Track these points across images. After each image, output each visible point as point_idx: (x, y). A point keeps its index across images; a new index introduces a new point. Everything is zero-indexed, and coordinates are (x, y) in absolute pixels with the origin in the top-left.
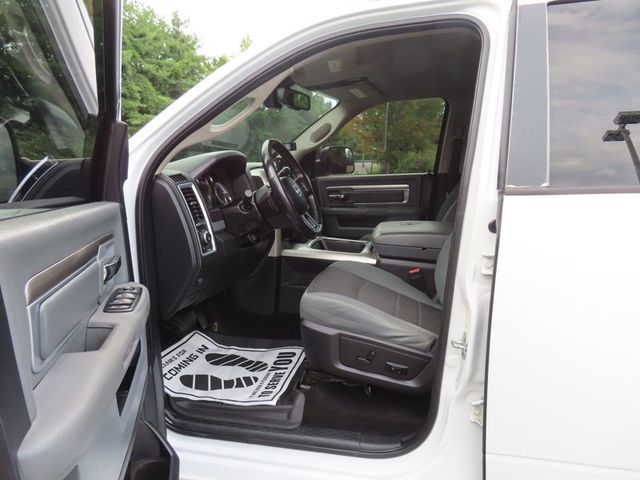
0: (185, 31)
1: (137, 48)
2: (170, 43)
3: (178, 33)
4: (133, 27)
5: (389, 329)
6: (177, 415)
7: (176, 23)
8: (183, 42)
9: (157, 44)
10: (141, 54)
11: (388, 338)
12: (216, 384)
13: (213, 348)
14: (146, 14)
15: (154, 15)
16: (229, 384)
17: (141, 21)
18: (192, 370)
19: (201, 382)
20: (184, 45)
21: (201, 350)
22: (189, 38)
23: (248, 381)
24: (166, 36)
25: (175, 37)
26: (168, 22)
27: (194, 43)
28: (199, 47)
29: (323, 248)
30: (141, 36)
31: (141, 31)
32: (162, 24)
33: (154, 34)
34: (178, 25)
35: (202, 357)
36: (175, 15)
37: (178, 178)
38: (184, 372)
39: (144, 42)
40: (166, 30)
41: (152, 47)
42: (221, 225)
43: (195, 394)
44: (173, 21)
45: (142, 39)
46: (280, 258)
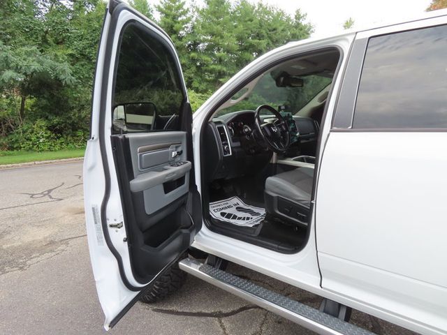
0: (303, 22)
1: (270, 38)
2: (293, 32)
3: (298, 24)
4: (270, 25)
5: (298, 196)
6: (212, 224)
7: (298, 17)
8: (301, 30)
9: (284, 34)
10: (273, 41)
11: (298, 201)
12: (235, 217)
13: (242, 205)
14: (279, 14)
15: (283, 15)
16: (239, 218)
17: (275, 20)
18: (227, 211)
19: (229, 216)
20: (301, 32)
21: (235, 205)
22: (305, 26)
23: (248, 219)
24: (290, 27)
25: (296, 27)
26: (293, 17)
27: (309, 29)
28: (312, 32)
29: (304, 162)
30: (274, 29)
31: (274, 27)
32: (288, 19)
33: (282, 28)
34: (299, 19)
35: (235, 207)
36: (298, 11)
37: (217, 123)
38: (223, 211)
39: (275, 34)
40: (291, 23)
41: (280, 36)
42: (238, 144)
43: (224, 219)
44: (296, 16)
45: (274, 32)
46: (276, 164)
